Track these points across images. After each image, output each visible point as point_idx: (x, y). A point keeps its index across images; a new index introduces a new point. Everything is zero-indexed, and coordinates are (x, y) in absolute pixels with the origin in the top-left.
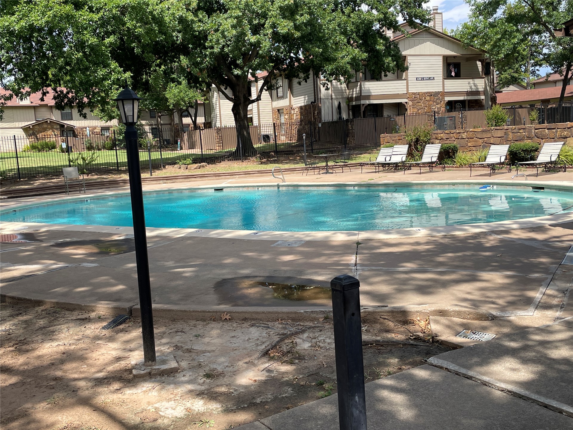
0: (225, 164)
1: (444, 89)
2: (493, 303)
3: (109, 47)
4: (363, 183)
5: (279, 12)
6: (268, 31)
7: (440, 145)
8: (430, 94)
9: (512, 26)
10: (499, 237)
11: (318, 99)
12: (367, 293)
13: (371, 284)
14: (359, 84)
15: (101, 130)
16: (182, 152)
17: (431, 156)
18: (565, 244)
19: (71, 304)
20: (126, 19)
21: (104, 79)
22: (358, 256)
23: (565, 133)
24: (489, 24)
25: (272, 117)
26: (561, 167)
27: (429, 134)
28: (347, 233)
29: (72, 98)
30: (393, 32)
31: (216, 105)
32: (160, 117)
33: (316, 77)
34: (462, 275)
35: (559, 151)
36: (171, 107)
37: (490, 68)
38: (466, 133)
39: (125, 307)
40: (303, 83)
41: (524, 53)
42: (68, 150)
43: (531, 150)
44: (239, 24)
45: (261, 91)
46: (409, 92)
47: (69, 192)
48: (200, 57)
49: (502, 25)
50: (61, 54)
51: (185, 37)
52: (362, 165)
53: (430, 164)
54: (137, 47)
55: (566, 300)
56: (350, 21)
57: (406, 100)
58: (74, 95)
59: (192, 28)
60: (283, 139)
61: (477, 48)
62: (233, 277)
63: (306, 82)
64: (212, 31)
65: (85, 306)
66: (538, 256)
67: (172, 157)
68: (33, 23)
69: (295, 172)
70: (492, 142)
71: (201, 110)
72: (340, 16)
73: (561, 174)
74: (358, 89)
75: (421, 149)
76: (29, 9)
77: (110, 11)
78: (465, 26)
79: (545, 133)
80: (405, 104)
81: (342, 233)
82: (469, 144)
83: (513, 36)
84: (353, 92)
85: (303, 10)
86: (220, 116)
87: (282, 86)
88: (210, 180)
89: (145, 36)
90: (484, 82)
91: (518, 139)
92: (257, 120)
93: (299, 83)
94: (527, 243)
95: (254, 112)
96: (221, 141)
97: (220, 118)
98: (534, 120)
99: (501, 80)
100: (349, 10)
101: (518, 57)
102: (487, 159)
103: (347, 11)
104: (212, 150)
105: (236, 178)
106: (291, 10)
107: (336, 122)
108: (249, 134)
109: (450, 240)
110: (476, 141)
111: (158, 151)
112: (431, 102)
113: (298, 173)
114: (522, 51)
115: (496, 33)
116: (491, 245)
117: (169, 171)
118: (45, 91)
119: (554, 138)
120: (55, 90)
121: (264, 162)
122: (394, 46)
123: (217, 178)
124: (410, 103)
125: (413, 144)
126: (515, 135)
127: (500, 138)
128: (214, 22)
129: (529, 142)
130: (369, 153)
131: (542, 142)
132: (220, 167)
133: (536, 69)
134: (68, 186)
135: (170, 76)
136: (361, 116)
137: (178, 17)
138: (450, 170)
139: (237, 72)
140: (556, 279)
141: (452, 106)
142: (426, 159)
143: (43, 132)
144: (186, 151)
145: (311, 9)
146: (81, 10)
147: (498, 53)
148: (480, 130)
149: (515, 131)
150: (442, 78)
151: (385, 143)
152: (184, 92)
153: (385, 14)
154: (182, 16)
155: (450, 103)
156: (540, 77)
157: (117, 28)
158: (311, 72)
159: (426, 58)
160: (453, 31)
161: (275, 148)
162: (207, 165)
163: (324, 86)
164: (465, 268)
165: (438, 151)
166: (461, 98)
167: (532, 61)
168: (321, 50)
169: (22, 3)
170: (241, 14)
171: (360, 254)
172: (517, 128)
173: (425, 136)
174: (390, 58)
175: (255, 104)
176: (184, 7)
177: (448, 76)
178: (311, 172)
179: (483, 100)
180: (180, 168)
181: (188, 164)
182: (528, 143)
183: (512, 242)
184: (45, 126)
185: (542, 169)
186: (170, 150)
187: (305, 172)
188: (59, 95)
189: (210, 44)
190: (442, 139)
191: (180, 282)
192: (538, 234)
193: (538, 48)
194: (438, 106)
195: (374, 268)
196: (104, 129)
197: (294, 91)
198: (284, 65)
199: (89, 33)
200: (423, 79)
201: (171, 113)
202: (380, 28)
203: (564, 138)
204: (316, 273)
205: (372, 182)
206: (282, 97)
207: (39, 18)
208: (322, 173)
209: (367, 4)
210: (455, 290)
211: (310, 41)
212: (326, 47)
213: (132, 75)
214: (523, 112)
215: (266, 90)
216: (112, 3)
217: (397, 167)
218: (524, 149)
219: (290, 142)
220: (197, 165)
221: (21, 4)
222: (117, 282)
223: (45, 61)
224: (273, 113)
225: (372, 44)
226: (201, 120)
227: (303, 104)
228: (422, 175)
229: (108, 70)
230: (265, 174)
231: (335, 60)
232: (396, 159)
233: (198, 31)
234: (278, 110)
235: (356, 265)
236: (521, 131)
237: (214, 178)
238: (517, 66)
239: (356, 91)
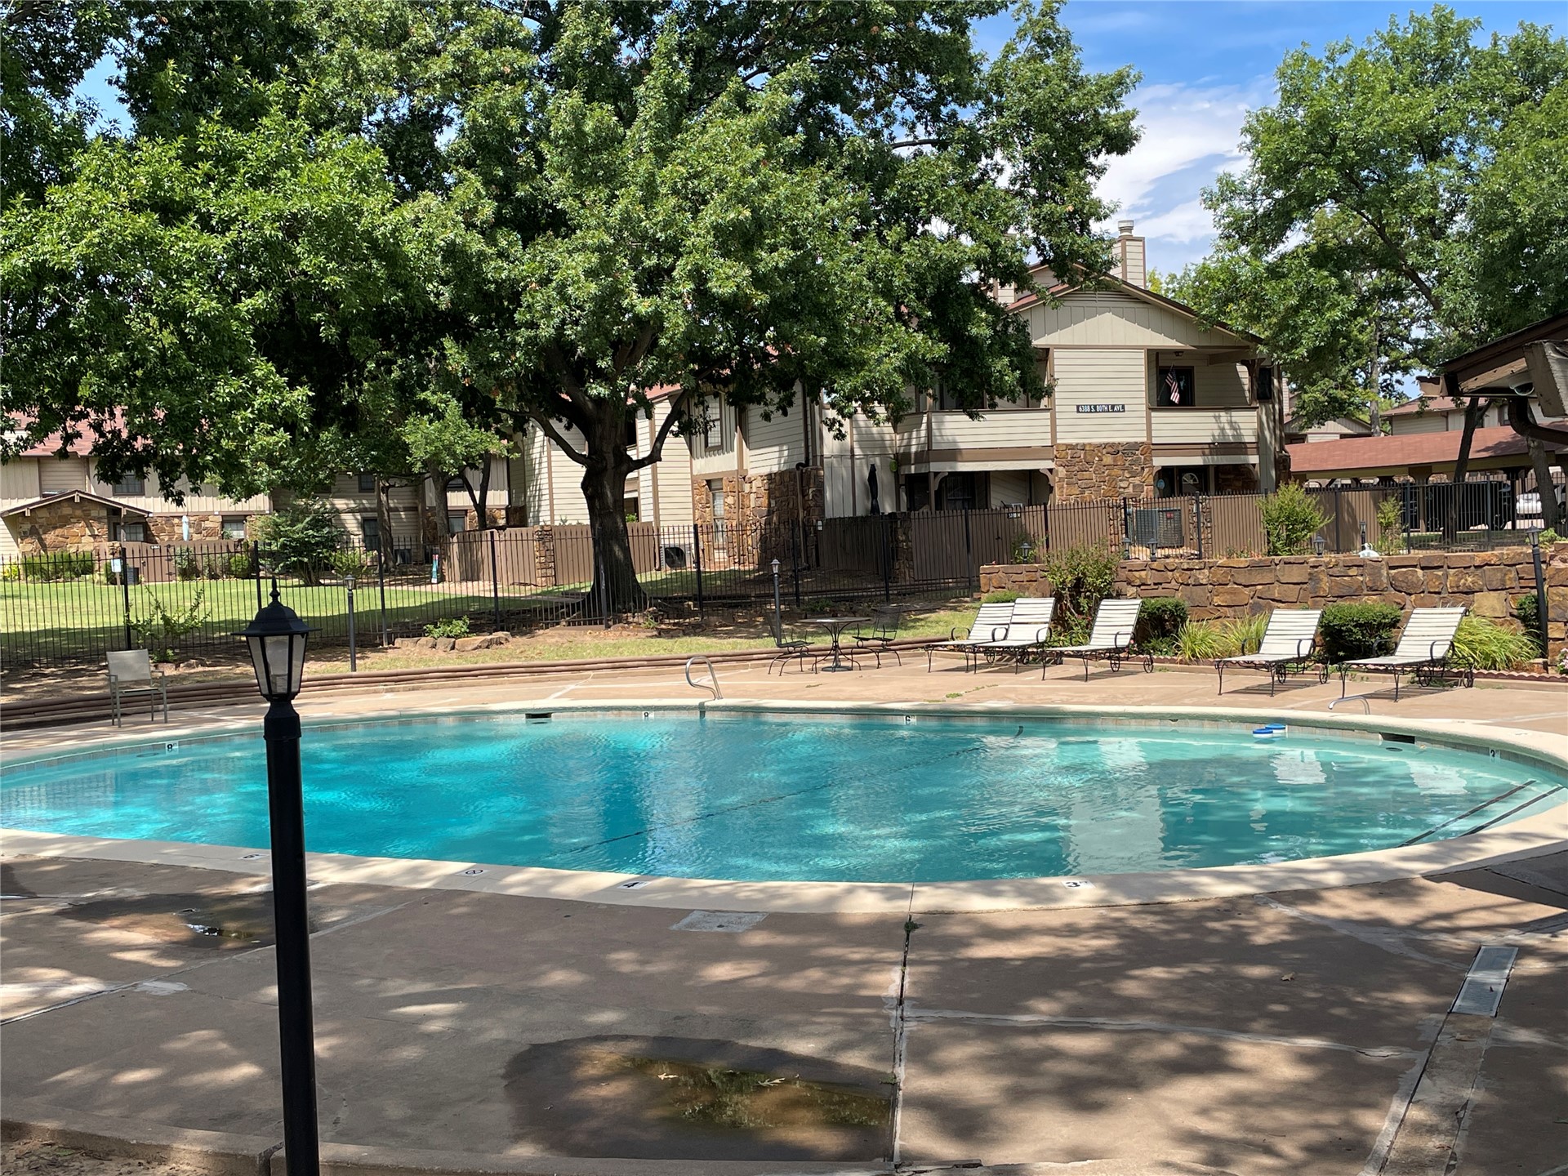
0: (560, 636)
1: (1149, 435)
2: (1268, 1150)
3: (252, 321)
4: (930, 708)
5: (712, 239)
6: (680, 288)
7: (1139, 601)
8: (1115, 449)
9: (1327, 277)
10: (1290, 912)
11: (815, 456)
12: (929, 1105)
13: (938, 1069)
14: (925, 419)
15: (223, 523)
16: (441, 591)
17: (1115, 630)
18: (1462, 942)
19: (100, 1137)
20: (298, 249)
21: (236, 404)
22: (908, 970)
23: (1470, 579)
24: (1267, 269)
25: (690, 499)
26: (1459, 674)
27: (1110, 569)
28: (883, 891)
29: (144, 450)
30: (1016, 290)
31: (540, 463)
32: (385, 490)
33: (812, 402)
34: (1186, 1046)
35: (1453, 631)
36: (416, 470)
37: (1271, 382)
38: (1206, 571)
39: (251, 1153)
40: (777, 416)
41: (1360, 337)
42: (127, 578)
43: (1380, 624)
44: (604, 268)
45: (661, 438)
46: (1058, 441)
47: (123, 715)
48: (499, 349)
49: (1300, 272)
50: (118, 340)
51: (459, 297)
52: (929, 645)
53: (1114, 654)
54: (328, 322)
55: (1459, 1144)
56: (901, 261)
57: (1050, 464)
58: (150, 442)
59: (480, 273)
60: (719, 561)
61: (1237, 332)
62: (561, 1036)
63: (785, 414)
64: (531, 282)
65: (138, 1144)
66: (1394, 986)
67: (412, 605)
68: (45, 261)
69: (749, 663)
70: (1276, 596)
71: (499, 472)
72: (875, 250)
73: (1459, 693)
74: (923, 433)
75: (1090, 608)
76: (34, 220)
77: (257, 227)
78: (1204, 273)
79: (1415, 580)
80: (1048, 474)
81: (870, 889)
82: (1215, 599)
83: (1328, 303)
84: (910, 439)
85: (775, 236)
86: (551, 494)
87: (720, 419)
88: (515, 683)
89: (350, 294)
90: (1255, 419)
91: (1345, 591)
92: (652, 506)
93: (767, 417)
94: (1363, 935)
95: (642, 484)
96: (552, 563)
97: (551, 499)
98: (1388, 525)
99: (1303, 408)
100: (898, 234)
101: (1345, 347)
102: (1263, 646)
103: (891, 236)
104: (525, 584)
105: (587, 677)
106: (744, 234)
107: (864, 519)
108: (626, 550)
109: (1158, 918)
110: (1233, 593)
111: (375, 584)
112: (1116, 471)
113: (757, 666)
114: (1355, 333)
115: (1287, 291)
116: (1270, 941)
117: (406, 654)
118: (70, 431)
119: (1439, 593)
120: (97, 427)
121: (667, 631)
122: (1017, 330)
123: (536, 677)
124: (1062, 472)
125: (1066, 593)
126: (1336, 582)
127: (1299, 587)
128: (538, 259)
129: (1375, 601)
130: (954, 609)
131: (1408, 602)
132: (545, 643)
133: (1394, 379)
134: (118, 700)
135: (414, 395)
136: (929, 503)
137: (443, 243)
138: (1166, 669)
139: (598, 390)
140: (1437, 1067)
141: (1170, 479)
142: (1101, 639)
143: (61, 527)
144: (454, 589)
145: (797, 234)
146: (179, 224)
147: (1294, 344)
148: (1243, 561)
149: (1336, 571)
150: (1144, 407)
151: (992, 589)
152: (452, 429)
153: (994, 246)
154: (453, 242)
155: (1166, 473)
156: (1405, 400)
157: (273, 271)
158: (797, 388)
159: (1103, 355)
160: (1173, 277)
161: (696, 586)
162: (510, 639)
163: (830, 429)
164: (1192, 1020)
165: (1132, 620)
166: (1198, 461)
167: (1385, 359)
168: (824, 340)
169: (18, 206)
170: (612, 241)
171: (914, 963)
172: (1341, 564)
173: (1100, 575)
174: (1006, 360)
175: (646, 471)
176: (460, 218)
177: (1161, 401)
178: (793, 665)
179: (1254, 465)
180: (434, 646)
181: (457, 637)
182: (1372, 605)
183: (1323, 926)
184: (67, 510)
185: (1410, 676)
186: (408, 582)
187: (776, 665)
188: (108, 443)
189: (528, 316)
190: (1144, 584)
191: (410, 1053)
192: (1394, 903)
193: (1398, 325)
194: (1137, 480)
195: (949, 1014)
196: (229, 520)
197: (752, 433)
198: (724, 368)
199: (197, 286)
200: (1094, 409)
201: (416, 483)
202: (982, 279)
203: (1467, 593)
204: (794, 1029)
205: (954, 704)
206: (720, 449)
207: (63, 247)
208: (824, 669)
209: (945, 220)
210: (1165, 1099)
211: (795, 316)
212: (835, 330)
213: (311, 394)
214: (1360, 501)
215: (676, 435)
216: (264, 208)
217: (1023, 657)
218: (1362, 621)
219: (737, 568)
220: (481, 638)
221: (14, 207)
222: (234, 1052)
223: (74, 358)
224: (693, 489)
225: (958, 320)
226: (498, 499)
227: (775, 469)
228: (1091, 684)
229: (247, 382)
230: (666, 668)
231: (861, 364)
232: (1022, 636)
233: (495, 282)
234: (709, 482)
235: (901, 1002)
236: (1353, 571)
237: (528, 677)
238: (1344, 371)
239: (918, 438)
